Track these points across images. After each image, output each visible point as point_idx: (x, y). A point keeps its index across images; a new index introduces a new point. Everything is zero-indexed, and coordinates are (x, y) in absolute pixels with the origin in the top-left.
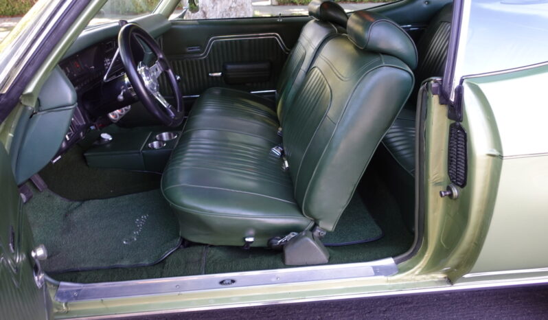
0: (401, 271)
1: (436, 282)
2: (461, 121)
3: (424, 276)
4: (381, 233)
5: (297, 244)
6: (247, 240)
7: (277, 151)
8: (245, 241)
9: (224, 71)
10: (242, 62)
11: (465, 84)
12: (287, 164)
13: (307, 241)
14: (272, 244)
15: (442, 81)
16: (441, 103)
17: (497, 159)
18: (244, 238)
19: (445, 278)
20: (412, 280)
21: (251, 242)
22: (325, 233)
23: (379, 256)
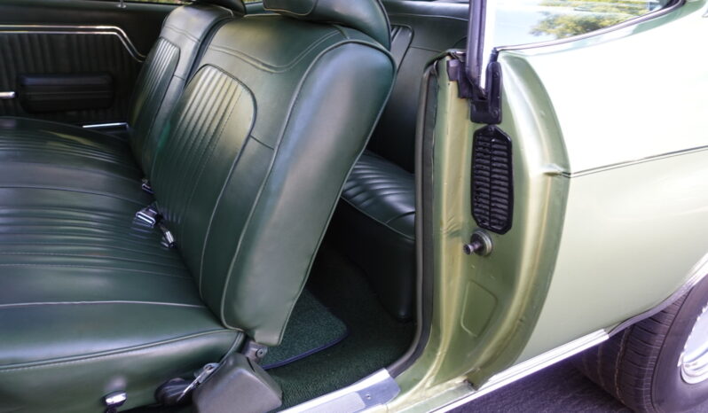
0: (404, 388)
1: (454, 391)
2: (499, 123)
3: (437, 387)
4: (345, 329)
5: (221, 386)
6: (109, 401)
7: (146, 217)
8: (105, 403)
9: (19, 88)
10: (56, 73)
11: (501, 59)
12: (170, 237)
13: (241, 374)
14: (165, 395)
15: (464, 55)
16: (461, 95)
17: (561, 178)
18: (104, 399)
19: (464, 381)
20: (421, 398)
21: (121, 403)
22: (266, 351)
23: (363, 370)
